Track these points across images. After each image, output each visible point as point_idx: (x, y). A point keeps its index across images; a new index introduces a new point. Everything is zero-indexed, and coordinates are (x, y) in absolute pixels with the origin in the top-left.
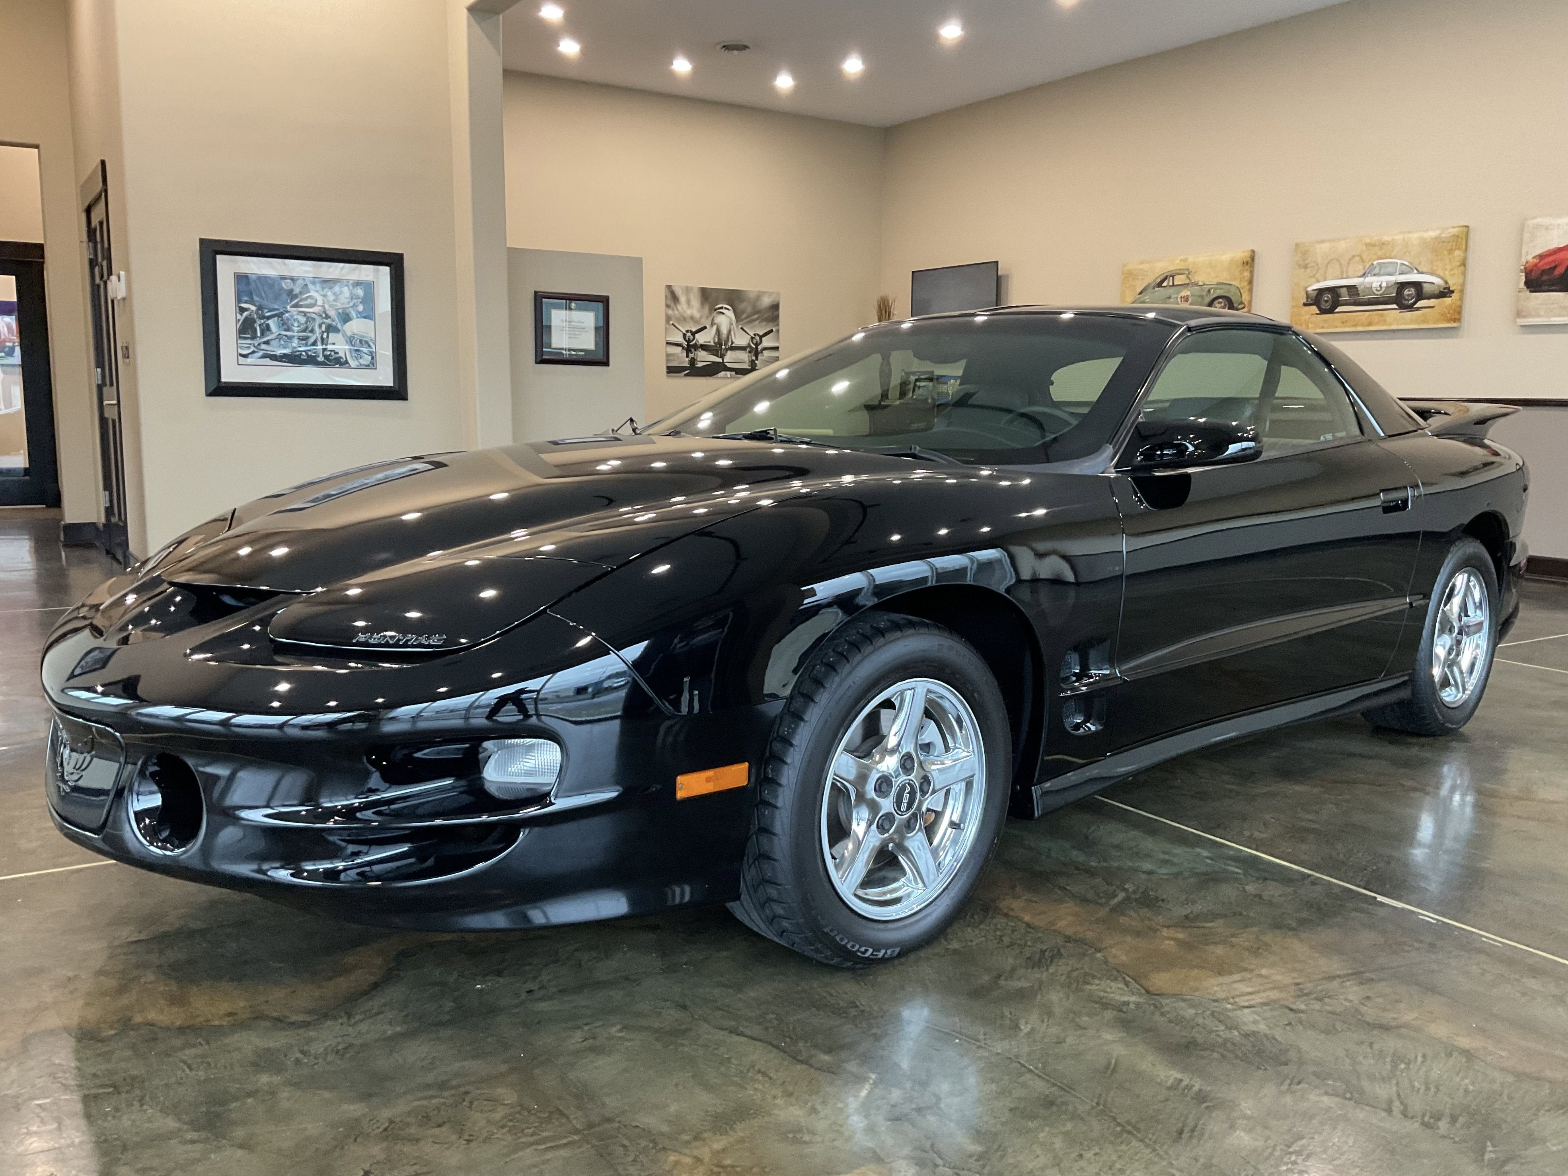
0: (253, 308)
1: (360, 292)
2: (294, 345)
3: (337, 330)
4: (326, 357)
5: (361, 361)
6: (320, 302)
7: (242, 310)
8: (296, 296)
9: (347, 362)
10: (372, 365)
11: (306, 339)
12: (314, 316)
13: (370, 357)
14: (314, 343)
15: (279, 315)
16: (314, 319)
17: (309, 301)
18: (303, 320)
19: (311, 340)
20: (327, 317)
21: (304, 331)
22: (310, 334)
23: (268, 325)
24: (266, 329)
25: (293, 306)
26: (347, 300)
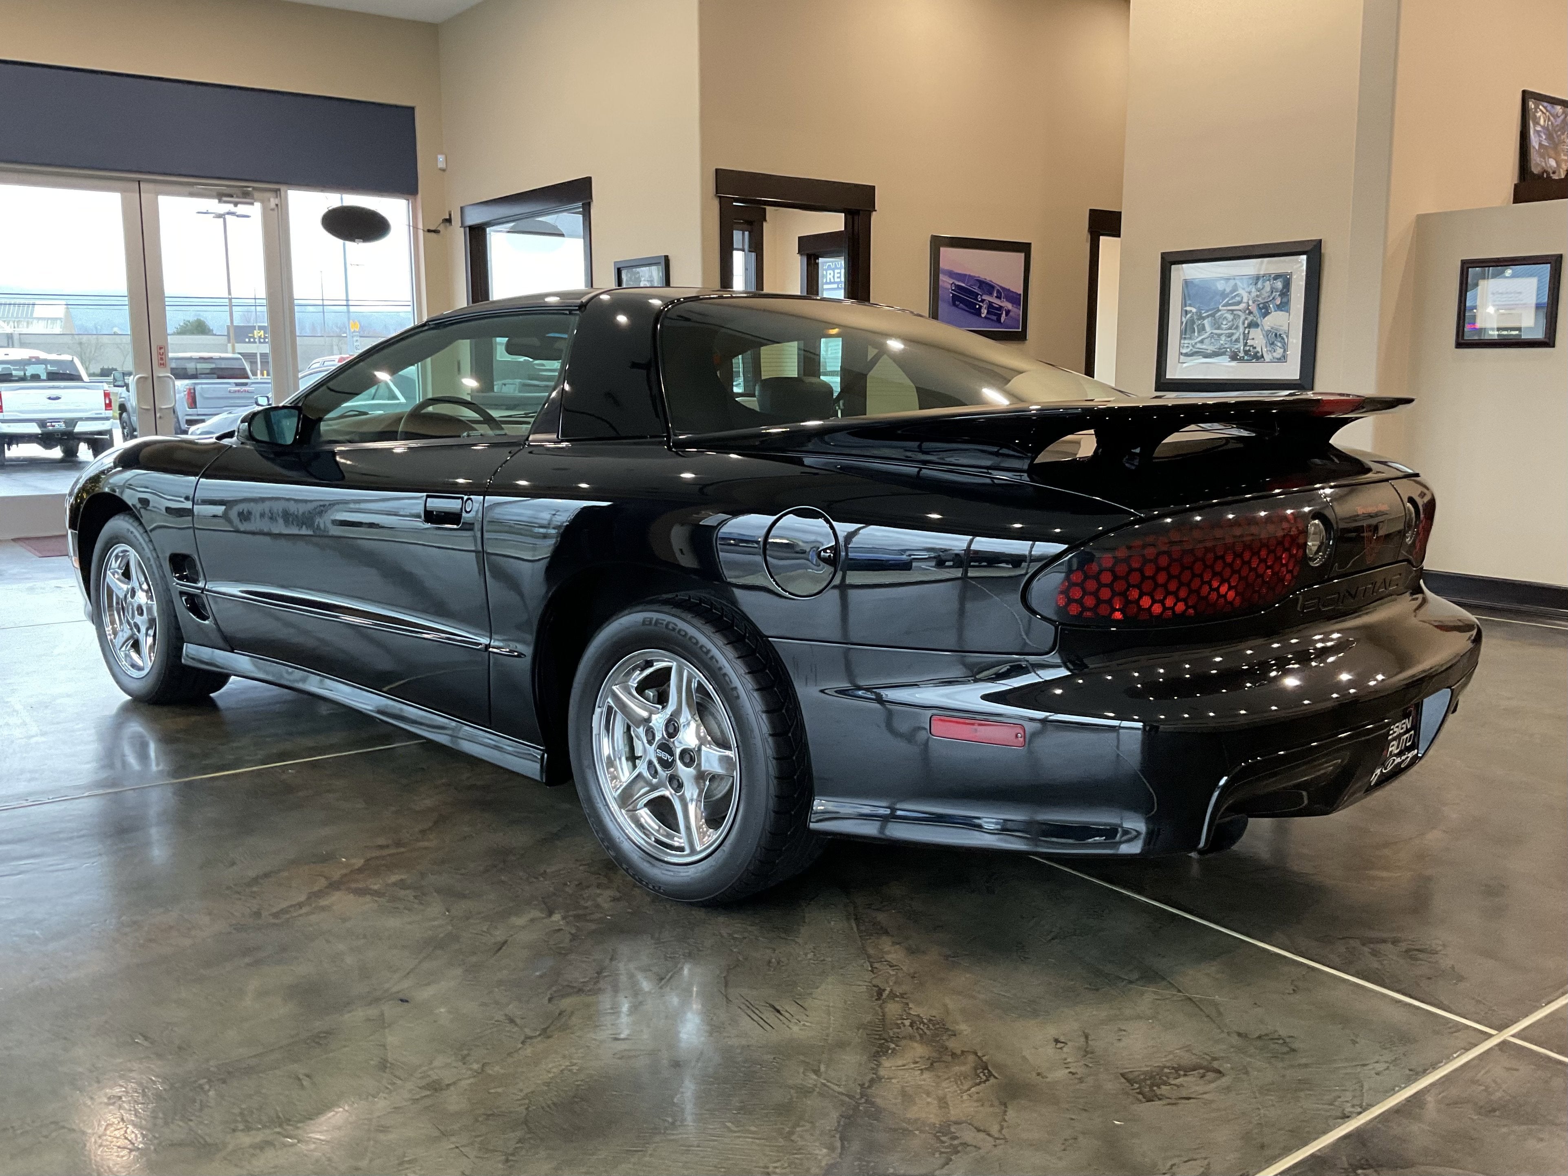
0: (1194, 310)
1: (1279, 285)
2: (1222, 342)
3: (1256, 325)
4: (1246, 352)
5: (1275, 355)
6: (1245, 300)
7: (1186, 312)
8: (1227, 295)
9: (1262, 356)
10: (1283, 359)
11: (1231, 335)
12: (1240, 313)
13: (1282, 350)
14: (1237, 341)
15: (1213, 315)
16: (1239, 316)
17: (1238, 299)
18: (1230, 317)
19: (1234, 338)
20: (1251, 313)
21: (1230, 328)
22: (1234, 331)
23: (1203, 325)
24: (1202, 329)
25: (1223, 306)
26: (1267, 295)
